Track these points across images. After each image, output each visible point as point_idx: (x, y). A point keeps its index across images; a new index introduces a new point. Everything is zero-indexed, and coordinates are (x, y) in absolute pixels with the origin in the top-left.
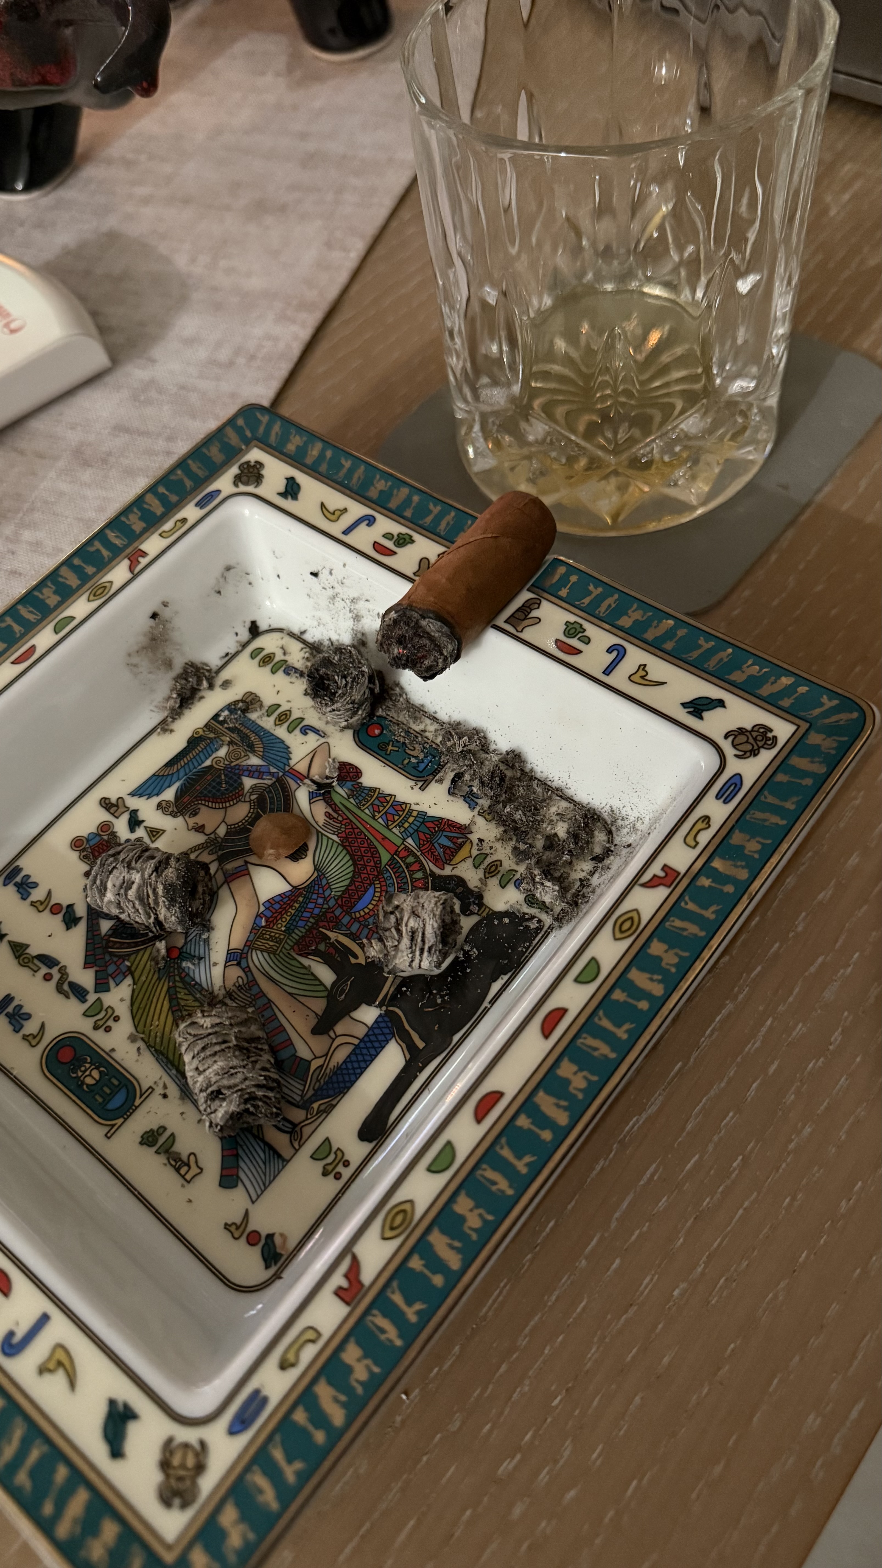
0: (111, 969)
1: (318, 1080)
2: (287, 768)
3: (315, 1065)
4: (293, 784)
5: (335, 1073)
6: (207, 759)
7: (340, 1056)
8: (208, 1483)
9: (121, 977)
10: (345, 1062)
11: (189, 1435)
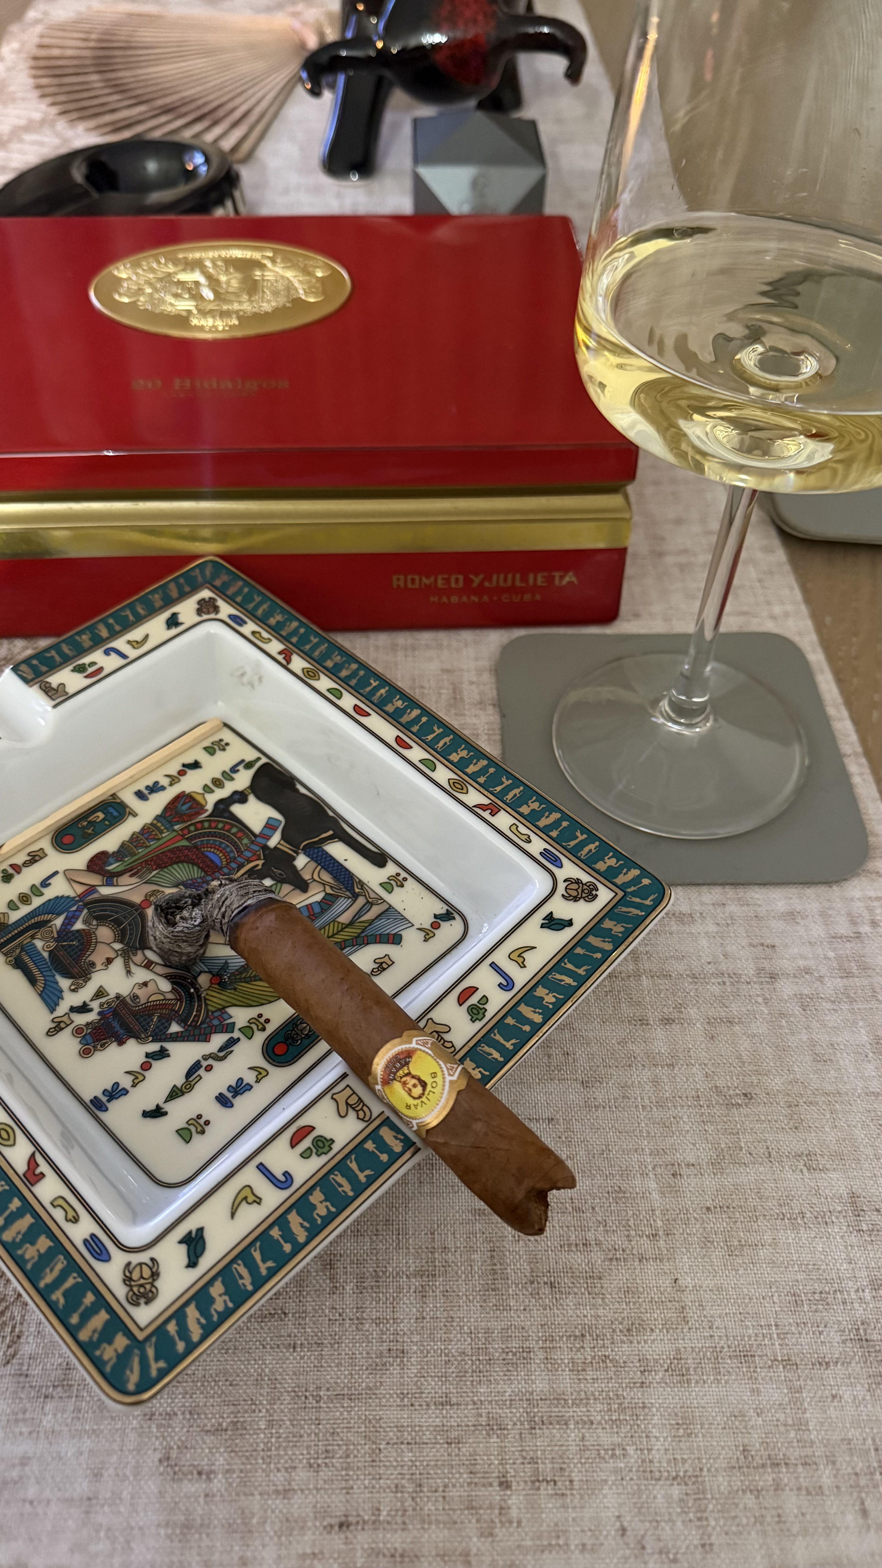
0: (216, 1022)
1: (341, 889)
2: (77, 899)
3: (329, 890)
4: (95, 896)
5: (338, 880)
6: (41, 954)
7: (327, 877)
8: (585, 878)
9: (225, 1016)
10: (331, 874)
11: (561, 887)
